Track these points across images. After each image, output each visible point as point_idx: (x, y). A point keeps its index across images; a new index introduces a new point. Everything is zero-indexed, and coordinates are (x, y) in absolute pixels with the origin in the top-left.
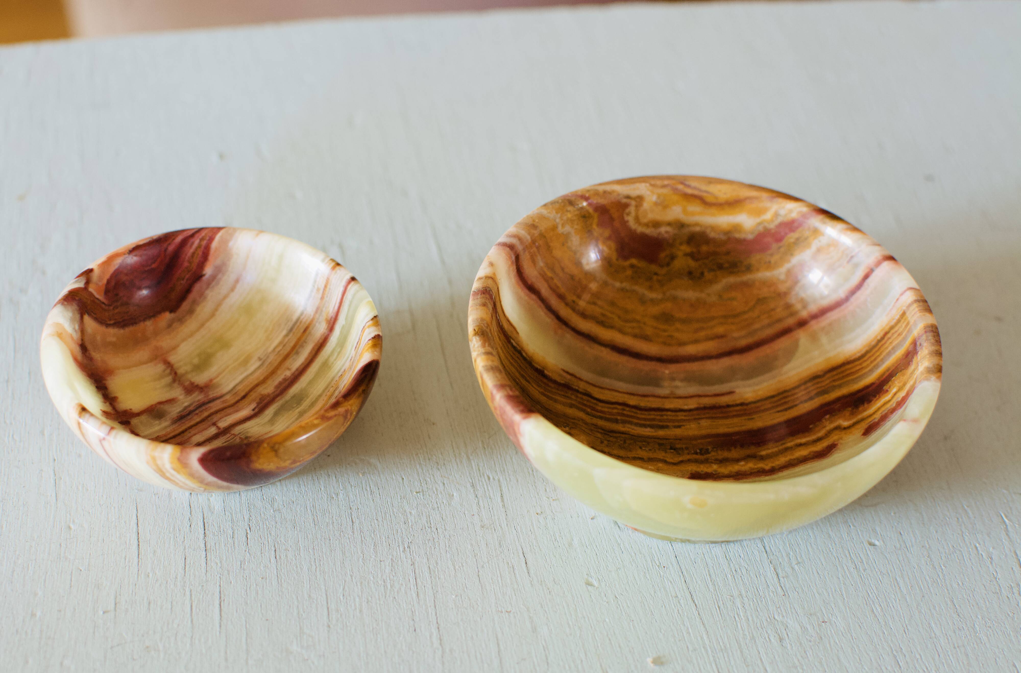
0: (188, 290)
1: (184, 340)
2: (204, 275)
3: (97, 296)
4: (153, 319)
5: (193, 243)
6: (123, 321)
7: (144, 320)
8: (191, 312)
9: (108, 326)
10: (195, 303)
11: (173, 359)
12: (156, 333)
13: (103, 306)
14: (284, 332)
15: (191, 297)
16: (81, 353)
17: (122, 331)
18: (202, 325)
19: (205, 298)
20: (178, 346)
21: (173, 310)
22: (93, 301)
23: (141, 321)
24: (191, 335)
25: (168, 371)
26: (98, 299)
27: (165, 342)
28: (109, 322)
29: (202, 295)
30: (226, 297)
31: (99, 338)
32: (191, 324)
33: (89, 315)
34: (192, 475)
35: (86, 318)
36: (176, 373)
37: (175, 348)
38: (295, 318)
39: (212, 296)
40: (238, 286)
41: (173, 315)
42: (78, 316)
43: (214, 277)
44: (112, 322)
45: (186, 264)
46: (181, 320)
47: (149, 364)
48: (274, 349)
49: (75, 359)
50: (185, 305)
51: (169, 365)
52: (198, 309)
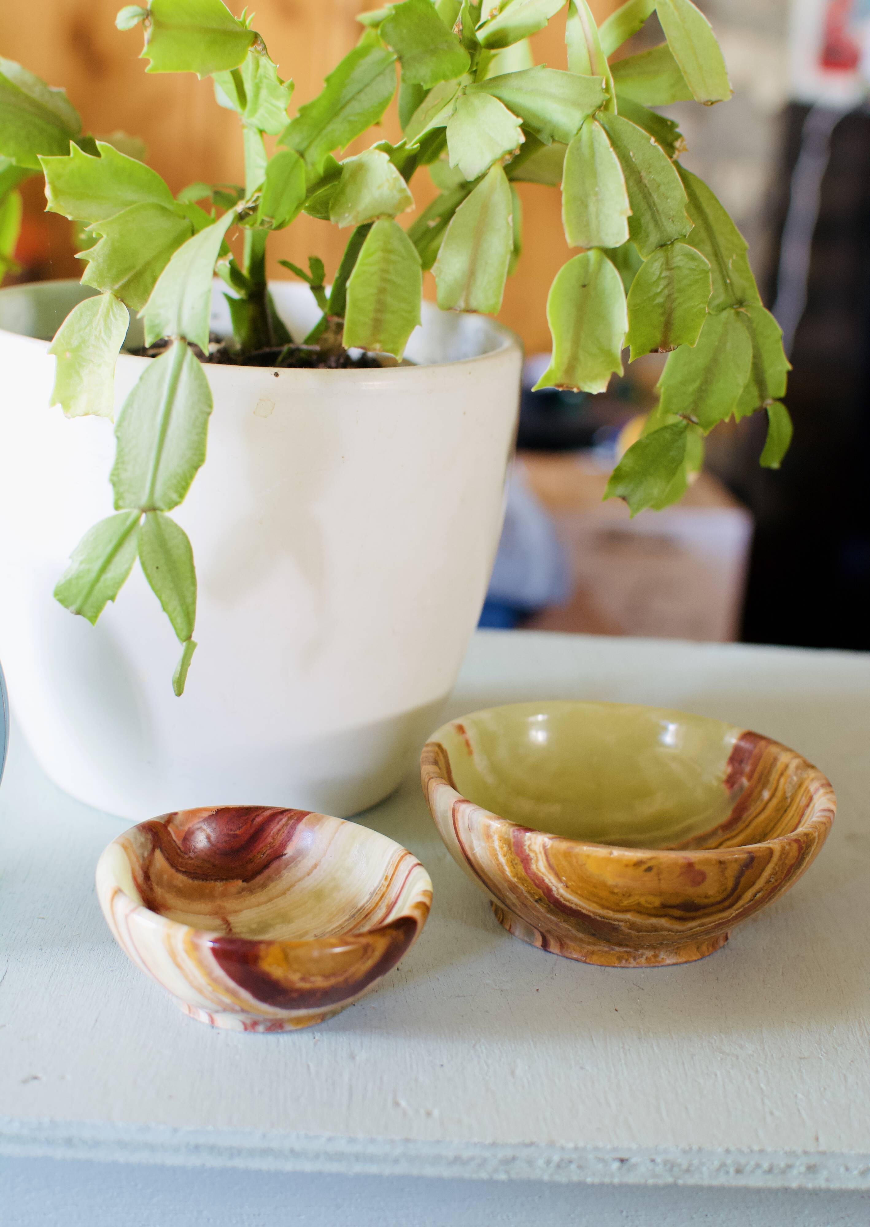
0: (266, 866)
1: (250, 907)
2: (285, 854)
3: (175, 838)
4: (224, 882)
5: (281, 820)
6: (194, 873)
7: (216, 880)
8: (264, 886)
9: (178, 870)
10: (270, 879)
11: (231, 919)
12: (224, 895)
13: (179, 851)
14: (347, 917)
15: (267, 873)
16: (143, 878)
17: (190, 881)
18: (270, 900)
19: (281, 877)
20: (241, 911)
21: (247, 879)
22: (170, 842)
23: (212, 880)
24: (258, 905)
25: (224, 926)
26: (175, 841)
27: (229, 904)
28: (180, 869)
29: (278, 872)
30: (300, 880)
31: (165, 877)
32: (261, 896)
33: (162, 851)
34: (200, 963)
35: (158, 854)
36: (231, 930)
37: (236, 912)
38: (359, 906)
39: (288, 876)
40: (315, 871)
41: (245, 884)
42: (150, 846)
43: (293, 859)
44: (184, 870)
45: (270, 840)
46: (251, 891)
47: (208, 917)
48: (332, 930)
49: (135, 879)
50: (259, 879)
51: (227, 923)
52: (271, 885)
